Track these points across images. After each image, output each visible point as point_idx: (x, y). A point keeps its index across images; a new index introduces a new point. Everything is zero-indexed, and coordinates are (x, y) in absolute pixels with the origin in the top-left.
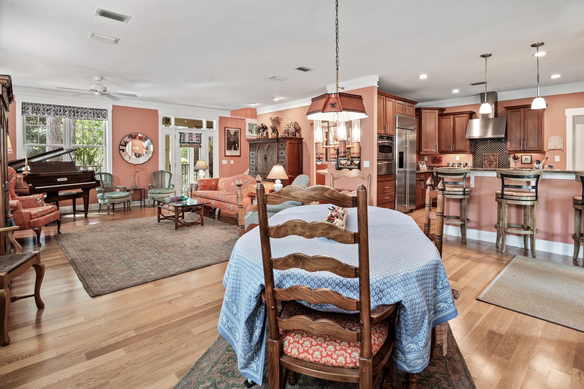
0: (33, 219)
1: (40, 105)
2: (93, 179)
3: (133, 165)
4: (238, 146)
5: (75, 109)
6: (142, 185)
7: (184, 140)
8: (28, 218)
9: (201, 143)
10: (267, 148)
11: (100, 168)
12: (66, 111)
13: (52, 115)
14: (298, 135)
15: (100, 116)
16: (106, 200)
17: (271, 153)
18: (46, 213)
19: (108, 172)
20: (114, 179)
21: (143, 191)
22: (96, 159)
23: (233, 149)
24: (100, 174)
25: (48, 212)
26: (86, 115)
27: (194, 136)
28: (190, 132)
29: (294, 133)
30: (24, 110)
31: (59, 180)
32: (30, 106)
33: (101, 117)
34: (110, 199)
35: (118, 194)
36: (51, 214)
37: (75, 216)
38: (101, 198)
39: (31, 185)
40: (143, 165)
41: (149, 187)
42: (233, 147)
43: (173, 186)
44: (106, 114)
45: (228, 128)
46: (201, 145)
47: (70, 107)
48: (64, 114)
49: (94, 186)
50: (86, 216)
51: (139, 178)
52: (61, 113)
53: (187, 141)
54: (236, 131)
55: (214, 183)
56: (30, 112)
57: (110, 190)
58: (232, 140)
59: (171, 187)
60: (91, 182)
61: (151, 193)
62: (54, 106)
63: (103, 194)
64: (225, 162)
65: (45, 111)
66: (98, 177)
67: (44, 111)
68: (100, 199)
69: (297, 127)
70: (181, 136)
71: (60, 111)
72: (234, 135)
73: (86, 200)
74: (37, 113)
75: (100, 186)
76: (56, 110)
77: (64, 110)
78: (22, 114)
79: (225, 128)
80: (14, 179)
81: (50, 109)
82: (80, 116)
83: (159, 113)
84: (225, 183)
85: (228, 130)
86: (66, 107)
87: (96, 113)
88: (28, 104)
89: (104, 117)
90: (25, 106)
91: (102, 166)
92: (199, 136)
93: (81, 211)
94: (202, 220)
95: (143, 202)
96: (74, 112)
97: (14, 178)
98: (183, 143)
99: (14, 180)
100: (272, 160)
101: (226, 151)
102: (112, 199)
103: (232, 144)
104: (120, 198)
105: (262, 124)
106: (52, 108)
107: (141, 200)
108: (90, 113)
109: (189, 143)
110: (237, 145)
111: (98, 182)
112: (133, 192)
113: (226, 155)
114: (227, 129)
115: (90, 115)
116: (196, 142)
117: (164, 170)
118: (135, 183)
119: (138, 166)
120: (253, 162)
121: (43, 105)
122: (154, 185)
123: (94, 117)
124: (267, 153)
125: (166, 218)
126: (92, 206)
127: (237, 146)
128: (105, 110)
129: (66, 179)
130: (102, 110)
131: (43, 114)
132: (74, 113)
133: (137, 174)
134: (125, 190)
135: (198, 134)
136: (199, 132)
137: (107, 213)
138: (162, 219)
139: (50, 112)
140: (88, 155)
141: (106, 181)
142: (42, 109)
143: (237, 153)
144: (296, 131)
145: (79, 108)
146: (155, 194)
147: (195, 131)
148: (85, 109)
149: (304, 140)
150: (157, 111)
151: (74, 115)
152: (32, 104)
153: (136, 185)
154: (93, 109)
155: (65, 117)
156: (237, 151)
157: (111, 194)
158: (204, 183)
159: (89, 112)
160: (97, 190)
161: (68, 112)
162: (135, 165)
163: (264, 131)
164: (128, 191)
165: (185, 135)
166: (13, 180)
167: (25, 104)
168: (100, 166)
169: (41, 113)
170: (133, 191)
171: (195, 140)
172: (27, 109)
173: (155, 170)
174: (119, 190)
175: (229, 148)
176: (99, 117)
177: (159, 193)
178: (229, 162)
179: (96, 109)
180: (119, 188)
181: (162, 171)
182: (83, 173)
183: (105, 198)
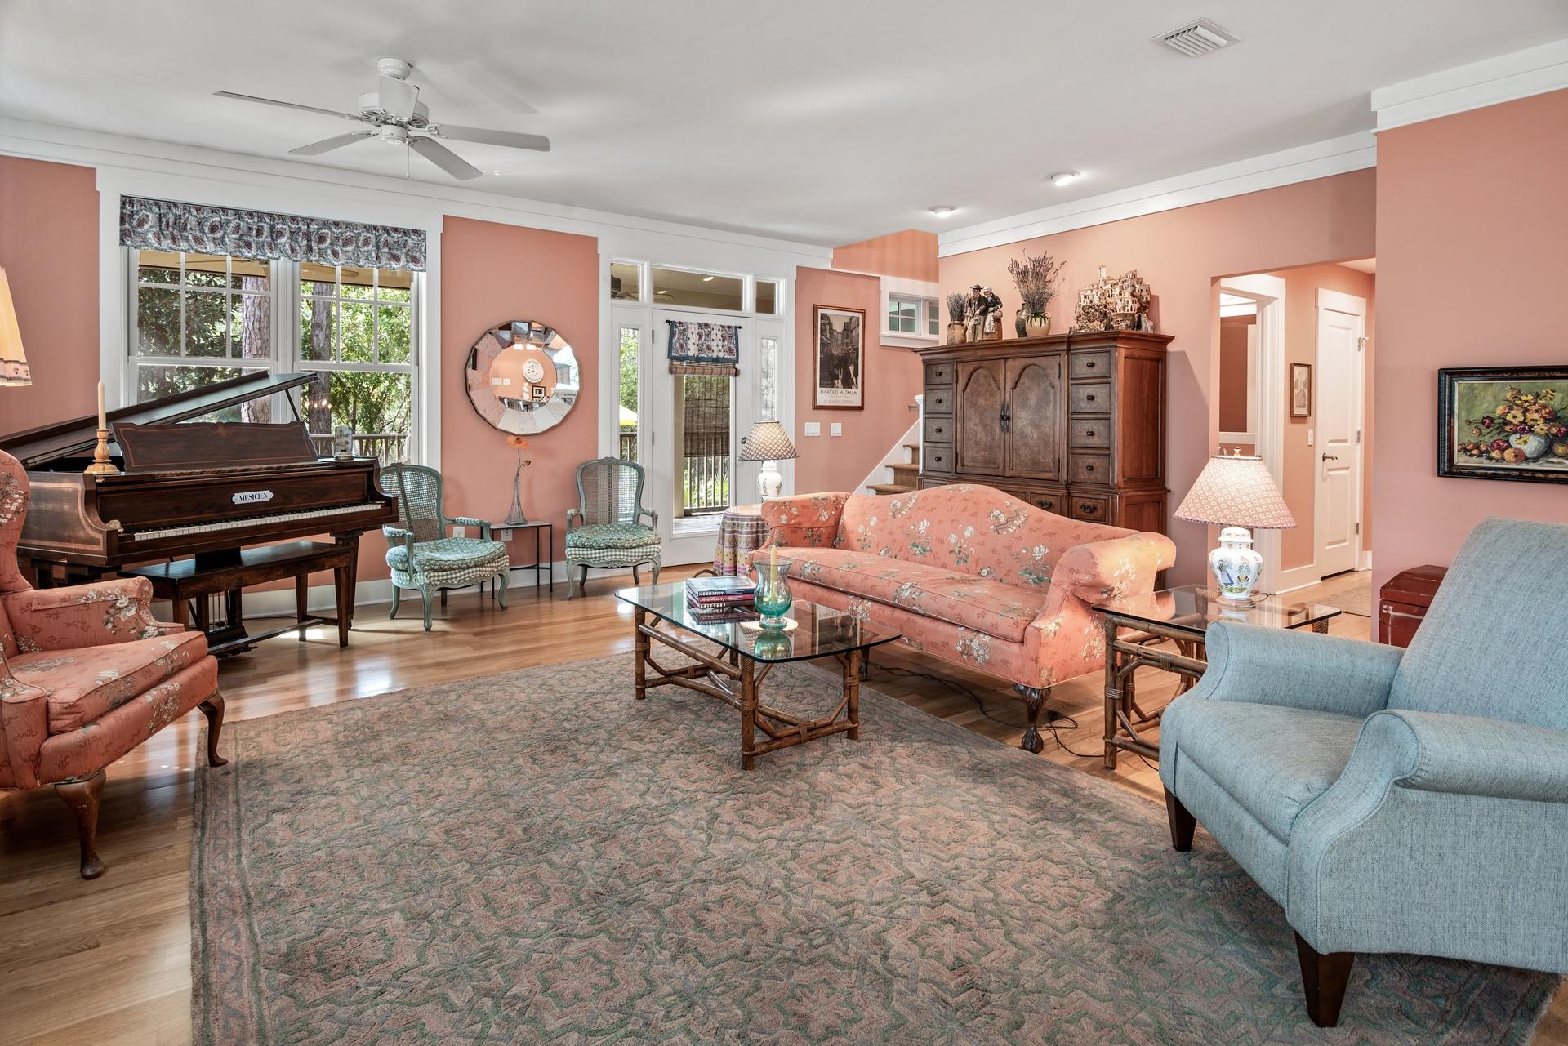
0: (61, 732)
1: (186, 206)
2: (373, 494)
3: (514, 438)
4: (856, 375)
5: (314, 227)
6: (542, 510)
7: (682, 347)
8: (31, 733)
9: (737, 361)
10: (1011, 376)
11: (399, 443)
12: (280, 234)
13: (230, 247)
14: (1147, 326)
15: (401, 253)
16: (418, 576)
17: (1033, 398)
18: (142, 682)
19: (425, 464)
20: (448, 488)
21: (545, 533)
22: (388, 415)
23: (839, 382)
24: (398, 468)
25: (156, 676)
26: (351, 248)
27: (716, 335)
28: (704, 320)
29: (1133, 316)
30: (127, 226)
31: (238, 498)
32: (151, 211)
33: (403, 259)
34: (435, 570)
35: (459, 550)
36: (168, 686)
37: (302, 639)
38: (400, 565)
39: (115, 525)
40: (548, 434)
41: (570, 522)
42: (840, 377)
43: (654, 517)
44: (420, 247)
45: (826, 307)
46: (737, 366)
47: (294, 219)
48: (273, 245)
49: (374, 522)
50: (344, 642)
51: (530, 486)
52: (261, 239)
53: (693, 351)
54: (852, 318)
55: (825, 516)
56: (150, 235)
57: (432, 530)
58: (836, 352)
59: (646, 520)
60: (364, 502)
61: (576, 546)
62: (238, 213)
63: (410, 548)
64: (813, 429)
65: (207, 229)
66: (388, 486)
67: (202, 230)
68: (399, 570)
69: (1144, 293)
70: (672, 335)
71: (259, 233)
72: (842, 333)
73: (343, 576)
74: (174, 240)
75: (396, 519)
76: (246, 229)
77: (272, 228)
78: (123, 242)
79: (815, 308)
80: (15, 505)
81: (223, 225)
82: (329, 252)
83: (602, 249)
84: (882, 520)
85: (824, 316)
86: (282, 218)
87: (386, 243)
88: (144, 203)
89: (415, 260)
90: (131, 210)
91: (404, 437)
92: (732, 335)
93: (326, 621)
94: (852, 712)
95: (544, 574)
96: (308, 236)
97: (15, 500)
98: (677, 359)
99: (17, 512)
100: (1036, 426)
101: (819, 389)
102: (442, 570)
103: (838, 367)
104: (469, 567)
105: (978, 288)
106: (228, 221)
107: (538, 568)
108: (366, 242)
109: (698, 359)
110: (852, 368)
111: (390, 503)
112: (510, 538)
113: (819, 403)
114: (821, 311)
115: (365, 249)
116: (721, 355)
117: (617, 456)
118: (519, 505)
119: (530, 441)
120: (940, 430)
121: (198, 208)
122: (583, 512)
123: (378, 257)
124: (1012, 397)
125: (670, 677)
126: (367, 590)
127: (852, 372)
128: (416, 232)
129: (267, 495)
130: (406, 232)
131: (198, 240)
132: (309, 240)
133: (525, 472)
134: (483, 532)
135: (729, 327)
136: (733, 322)
137: (418, 625)
138: (655, 683)
139: (223, 237)
140: (366, 401)
141: (419, 495)
142: (192, 222)
143: (852, 397)
144: (1139, 310)
145: (325, 224)
146: (592, 547)
147: (718, 318)
148: (349, 226)
149: (1171, 347)
150: (593, 241)
151: (310, 249)
152: (157, 203)
153: (521, 514)
154: (375, 228)
155: (275, 255)
156: (853, 390)
157: (437, 549)
158: (789, 514)
159: (361, 238)
160: (386, 534)
161: (287, 235)
162: (519, 438)
163: (984, 313)
164: (495, 535)
165: (685, 330)
166: (8, 511)
167: (131, 202)
168: (399, 438)
169: (191, 238)
170: (510, 532)
171: (718, 348)
172: (141, 223)
173: (583, 457)
174: (462, 529)
175: (828, 380)
176: (396, 259)
177: (608, 547)
178: (825, 429)
179: (386, 230)
180: (463, 524)
181: (610, 463)
182: (335, 471)
183: (417, 568)
